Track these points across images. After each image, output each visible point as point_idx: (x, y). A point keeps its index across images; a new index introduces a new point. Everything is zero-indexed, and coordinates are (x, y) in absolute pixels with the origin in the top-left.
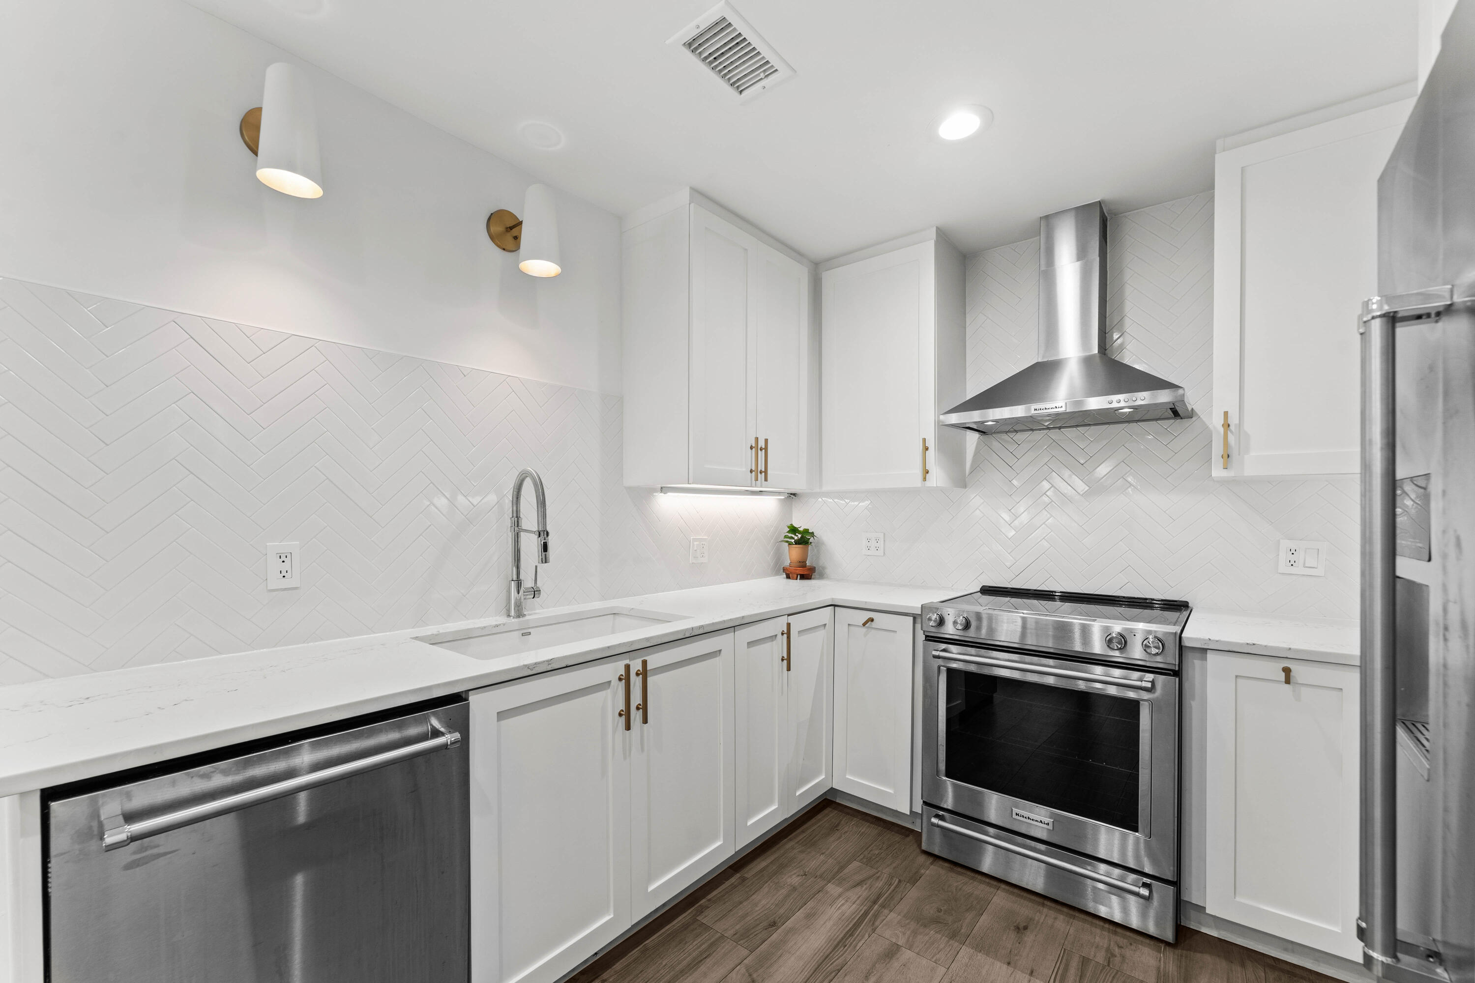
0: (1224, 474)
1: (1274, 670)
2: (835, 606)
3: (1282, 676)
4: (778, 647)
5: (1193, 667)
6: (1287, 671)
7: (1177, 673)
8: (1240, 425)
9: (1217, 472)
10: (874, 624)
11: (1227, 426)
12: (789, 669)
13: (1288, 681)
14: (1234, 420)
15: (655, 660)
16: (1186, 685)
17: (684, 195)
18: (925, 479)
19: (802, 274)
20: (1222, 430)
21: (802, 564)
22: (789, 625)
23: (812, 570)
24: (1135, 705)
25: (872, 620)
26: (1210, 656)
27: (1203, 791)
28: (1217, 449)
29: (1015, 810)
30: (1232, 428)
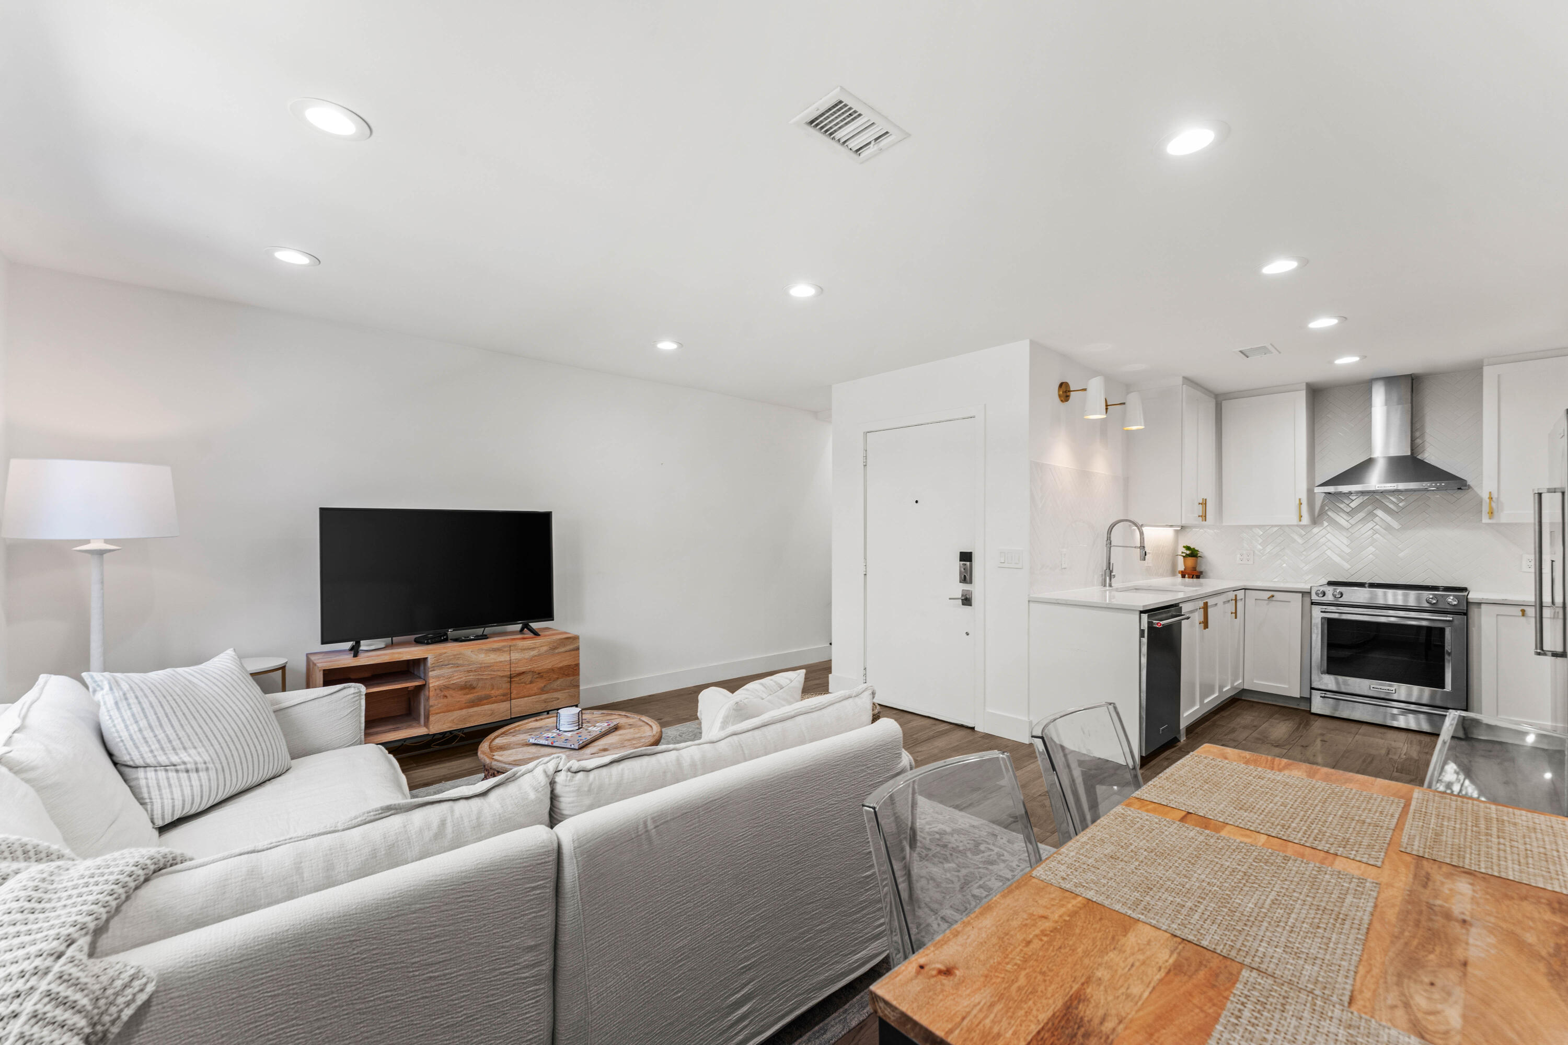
0: (1490, 521)
1: (1517, 611)
2: (1245, 589)
3: (1520, 613)
4: (1230, 607)
5: (1474, 612)
6: (1523, 611)
7: (1466, 614)
8: (1498, 498)
9: (1485, 520)
10: (1274, 599)
11: (1491, 498)
12: (1236, 618)
13: (1523, 615)
14: (1495, 496)
15: (1211, 602)
16: (1470, 621)
17: (1180, 381)
18: (1300, 521)
19: (1212, 405)
20: (1488, 500)
21: (1194, 569)
22: (1236, 595)
23: (1201, 573)
24: (1442, 631)
25: (1273, 596)
26: (1483, 606)
27: (1480, 654)
28: (1485, 508)
29: (1372, 686)
30: (1494, 499)
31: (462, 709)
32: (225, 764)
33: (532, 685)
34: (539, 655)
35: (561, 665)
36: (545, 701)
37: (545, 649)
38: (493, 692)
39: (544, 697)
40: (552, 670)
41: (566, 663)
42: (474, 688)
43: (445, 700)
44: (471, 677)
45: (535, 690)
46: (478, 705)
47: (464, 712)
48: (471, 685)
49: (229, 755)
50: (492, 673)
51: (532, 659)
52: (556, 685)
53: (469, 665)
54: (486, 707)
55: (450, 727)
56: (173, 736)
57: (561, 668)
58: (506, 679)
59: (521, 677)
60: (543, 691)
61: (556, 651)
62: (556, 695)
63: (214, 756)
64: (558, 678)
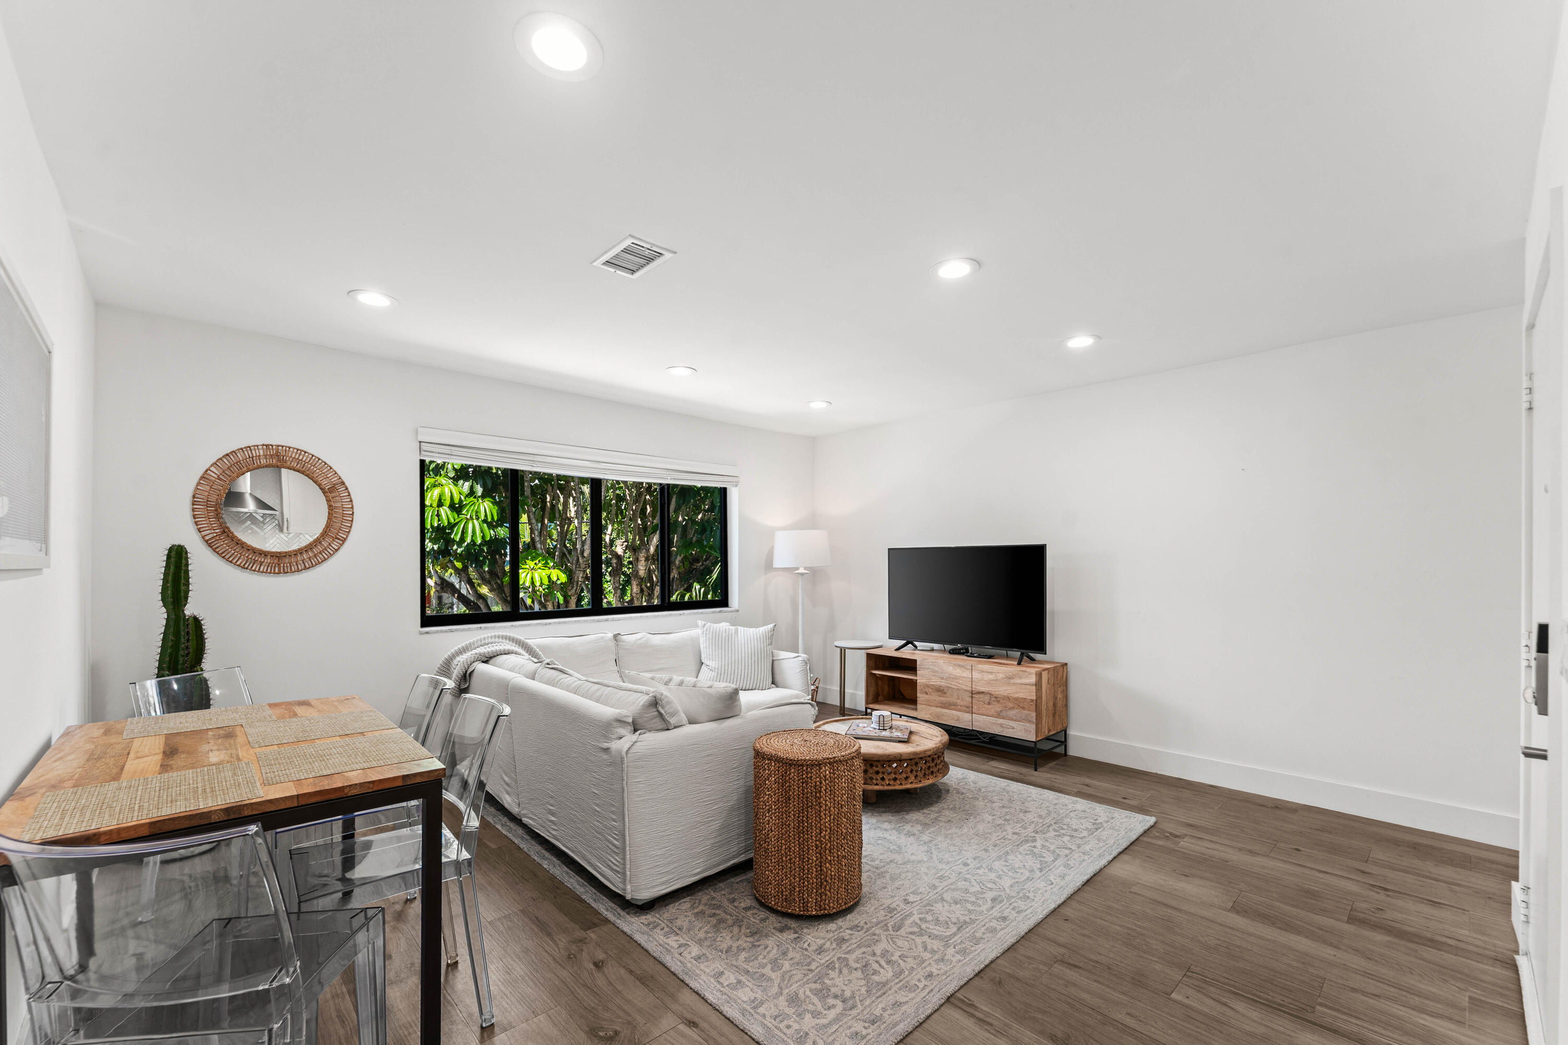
31: (937, 707)
32: (723, 672)
33: (990, 706)
34: (996, 680)
35: (1016, 696)
36: (1001, 726)
37: (1001, 676)
38: (958, 701)
39: (1001, 721)
40: (1008, 698)
41: (1021, 695)
42: (945, 693)
43: (927, 696)
44: (943, 683)
45: (992, 712)
46: (947, 708)
47: (939, 710)
48: (943, 690)
49: (726, 669)
50: (958, 685)
51: (989, 682)
52: (1011, 713)
53: (942, 673)
54: (954, 712)
55: (929, 718)
56: (711, 653)
57: (1017, 699)
58: (968, 693)
59: (981, 696)
60: (999, 715)
61: (1012, 681)
62: (1012, 723)
63: (720, 668)
64: (1013, 708)
